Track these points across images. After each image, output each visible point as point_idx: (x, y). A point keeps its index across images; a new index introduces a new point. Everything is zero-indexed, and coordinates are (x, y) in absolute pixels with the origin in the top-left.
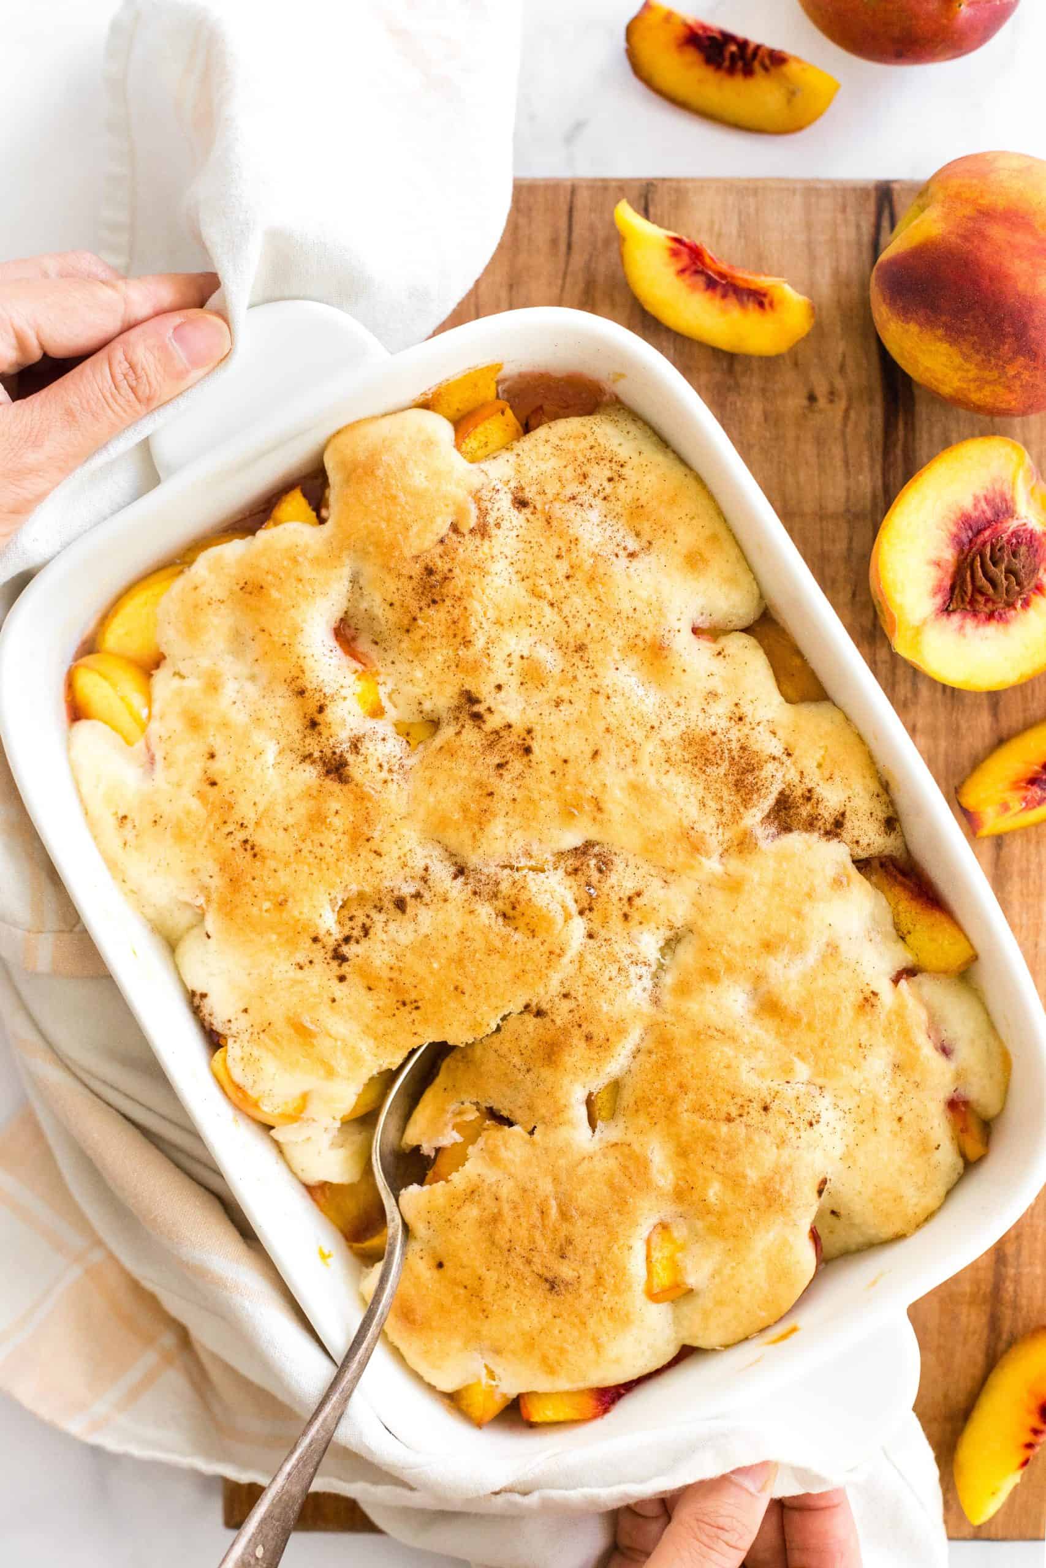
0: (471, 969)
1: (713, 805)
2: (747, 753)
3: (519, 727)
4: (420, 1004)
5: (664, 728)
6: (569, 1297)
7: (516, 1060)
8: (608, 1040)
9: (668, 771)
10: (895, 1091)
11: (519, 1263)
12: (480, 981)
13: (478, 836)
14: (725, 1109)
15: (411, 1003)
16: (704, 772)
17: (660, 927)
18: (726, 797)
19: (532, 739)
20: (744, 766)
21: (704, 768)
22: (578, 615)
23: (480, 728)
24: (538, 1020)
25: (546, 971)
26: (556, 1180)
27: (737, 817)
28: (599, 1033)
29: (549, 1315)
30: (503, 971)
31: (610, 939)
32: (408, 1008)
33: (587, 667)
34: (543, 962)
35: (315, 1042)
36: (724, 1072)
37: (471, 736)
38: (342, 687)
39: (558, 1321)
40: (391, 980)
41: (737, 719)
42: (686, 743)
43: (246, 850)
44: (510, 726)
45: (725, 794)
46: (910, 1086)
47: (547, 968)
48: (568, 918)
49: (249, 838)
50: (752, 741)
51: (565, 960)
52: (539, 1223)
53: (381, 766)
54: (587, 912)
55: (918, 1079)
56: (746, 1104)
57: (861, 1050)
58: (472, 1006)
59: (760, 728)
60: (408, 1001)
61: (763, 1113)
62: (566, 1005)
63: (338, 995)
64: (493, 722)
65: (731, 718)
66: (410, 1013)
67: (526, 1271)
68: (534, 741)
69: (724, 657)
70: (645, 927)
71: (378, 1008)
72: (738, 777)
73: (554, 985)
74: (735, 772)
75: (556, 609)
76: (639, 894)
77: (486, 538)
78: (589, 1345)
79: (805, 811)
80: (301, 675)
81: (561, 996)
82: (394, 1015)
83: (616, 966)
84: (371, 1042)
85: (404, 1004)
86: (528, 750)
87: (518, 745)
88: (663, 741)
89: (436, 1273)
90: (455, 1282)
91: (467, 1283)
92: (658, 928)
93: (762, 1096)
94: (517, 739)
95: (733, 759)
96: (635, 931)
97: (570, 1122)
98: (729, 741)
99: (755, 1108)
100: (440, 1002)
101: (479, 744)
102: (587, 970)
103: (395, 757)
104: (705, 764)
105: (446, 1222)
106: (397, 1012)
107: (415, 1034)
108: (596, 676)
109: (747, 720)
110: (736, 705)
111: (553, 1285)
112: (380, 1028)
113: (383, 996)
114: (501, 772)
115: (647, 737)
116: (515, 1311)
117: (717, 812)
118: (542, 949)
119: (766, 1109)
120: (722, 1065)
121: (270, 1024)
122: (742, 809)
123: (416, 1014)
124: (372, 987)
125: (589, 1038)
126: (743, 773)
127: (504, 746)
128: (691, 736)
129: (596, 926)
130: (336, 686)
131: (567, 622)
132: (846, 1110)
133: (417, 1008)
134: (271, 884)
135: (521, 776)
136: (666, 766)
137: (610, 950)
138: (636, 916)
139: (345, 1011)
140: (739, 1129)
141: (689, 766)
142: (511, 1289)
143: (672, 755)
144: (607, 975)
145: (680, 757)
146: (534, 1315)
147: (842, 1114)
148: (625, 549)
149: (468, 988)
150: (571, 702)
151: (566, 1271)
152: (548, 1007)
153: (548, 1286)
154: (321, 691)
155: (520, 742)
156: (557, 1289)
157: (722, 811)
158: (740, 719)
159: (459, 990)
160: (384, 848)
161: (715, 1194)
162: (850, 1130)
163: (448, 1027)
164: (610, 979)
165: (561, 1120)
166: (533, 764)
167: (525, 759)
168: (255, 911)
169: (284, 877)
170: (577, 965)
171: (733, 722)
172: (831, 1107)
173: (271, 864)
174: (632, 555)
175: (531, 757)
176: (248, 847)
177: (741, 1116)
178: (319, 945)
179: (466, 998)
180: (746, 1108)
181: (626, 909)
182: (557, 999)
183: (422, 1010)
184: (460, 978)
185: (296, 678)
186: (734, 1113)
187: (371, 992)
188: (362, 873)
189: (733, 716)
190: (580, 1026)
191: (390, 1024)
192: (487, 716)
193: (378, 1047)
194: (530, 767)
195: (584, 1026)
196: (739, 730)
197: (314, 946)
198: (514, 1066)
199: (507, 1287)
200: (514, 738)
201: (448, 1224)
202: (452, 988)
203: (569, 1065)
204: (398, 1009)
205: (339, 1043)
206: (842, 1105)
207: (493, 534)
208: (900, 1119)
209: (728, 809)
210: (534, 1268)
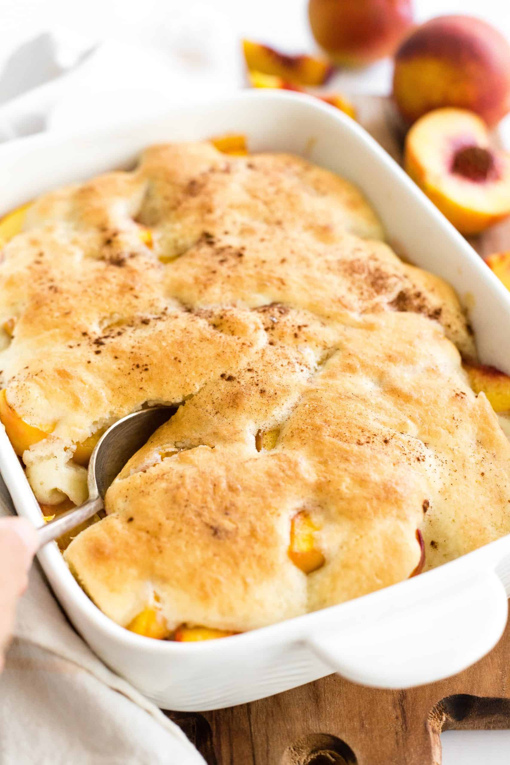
0: (187, 348)
1: (356, 290)
2: (379, 271)
3: (236, 247)
4: (149, 367)
6: (228, 542)
7: (209, 407)
8: (276, 394)
10: (479, 457)
11: (191, 515)
12: (193, 355)
13: (203, 291)
14: (356, 437)
15: (143, 366)
16: (352, 276)
17: (319, 345)
18: (365, 288)
19: (244, 251)
20: (377, 276)
21: (351, 274)
23: (212, 247)
24: (228, 383)
25: (239, 353)
26: (228, 470)
27: (372, 297)
28: (270, 391)
29: (210, 554)
30: (209, 351)
31: (284, 347)
32: (140, 370)
34: (238, 348)
35: (70, 381)
36: (358, 417)
37: (206, 250)
39: (217, 559)
40: (132, 353)
41: (373, 259)
42: (341, 263)
43: (51, 290)
44: (230, 247)
46: (488, 456)
47: (239, 352)
48: (257, 329)
49: (54, 285)
50: (382, 268)
51: (253, 350)
52: (211, 491)
54: (270, 330)
55: (494, 452)
56: (372, 436)
57: (454, 422)
58: (184, 371)
60: (141, 365)
61: (384, 444)
62: (250, 374)
63: (92, 360)
64: (220, 245)
66: (141, 373)
67: (197, 520)
70: (308, 344)
71: (119, 369)
72: (374, 280)
73: (243, 364)
74: (372, 278)
76: (305, 326)
77: (229, 174)
78: (239, 582)
79: (416, 302)
81: (246, 370)
82: (129, 374)
83: (287, 361)
84: (109, 392)
85: (138, 366)
86: (241, 255)
89: (126, 526)
90: (140, 529)
91: (150, 530)
92: (317, 346)
93: (383, 434)
94: (234, 251)
95: (371, 273)
96: (302, 345)
97: (243, 441)
98: (368, 265)
99: (379, 440)
100: (163, 366)
101: (210, 253)
102: (267, 358)
105: (140, 492)
106: (131, 372)
107: (141, 388)
109: (380, 261)
111: (215, 531)
112: (118, 383)
113: (124, 362)
114: (222, 263)
116: (184, 549)
117: (359, 294)
118: (238, 341)
119: (386, 441)
120: (356, 412)
121: (42, 371)
122: (375, 294)
123: (144, 375)
124: (118, 357)
125: (262, 392)
126: (376, 279)
127: (226, 254)
128: (344, 261)
129: (275, 339)
132: (444, 462)
133: (146, 370)
134: (63, 304)
135: (235, 266)
137: (283, 351)
138: (302, 337)
139: (95, 370)
140: (366, 450)
141: (342, 272)
142: (183, 534)
143: (331, 267)
144: (280, 363)
145: (336, 268)
146: (198, 553)
147: (441, 463)
149: (184, 359)
151: (227, 524)
152: (236, 375)
153: (212, 531)
155: (236, 252)
156: (219, 534)
157: (362, 293)
158: (375, 260)
159: (178, 360)
160: (141, 295)
161: (347, 488)
162: (446, 474)
163: (165, 385)
164: (282, 365)
165: (237, 438)
166: (243, 261)
167: (238, 259)
168: (48, 318)
169: (72, 302)
170: (260, 355)
171: (371, 259)
172: (433, 456)
173: (65, 295)
175: (243, 258)
176: (53, 289)
177: (368, 442)
178: (87, 337)
179: (181, 365)
180: (371, 439)
181: (296, 331)
182: (243, 371)
183: (149, 372)
184: (179, 352)
185: (102, 225)
186: (363, 440)
187: (117, 360)
188: (124, 306)
190: (257, 385)
191: (125, 381)
192: (217, 243)
193: (113, 396)
194: (241, 262)
195: (260, 385)
196: (375, 263)
197: (83, 338)
198: (207, 411)
199: (180, 531)
200: (232, 251)
201: (142, 494)
202: (173, 358)
203: (247, 407)
204: (133, 369)
205: (87, 386)
206: (441, 456)
208: (483, 474)
209: (366, 293)
210: (203, 519)
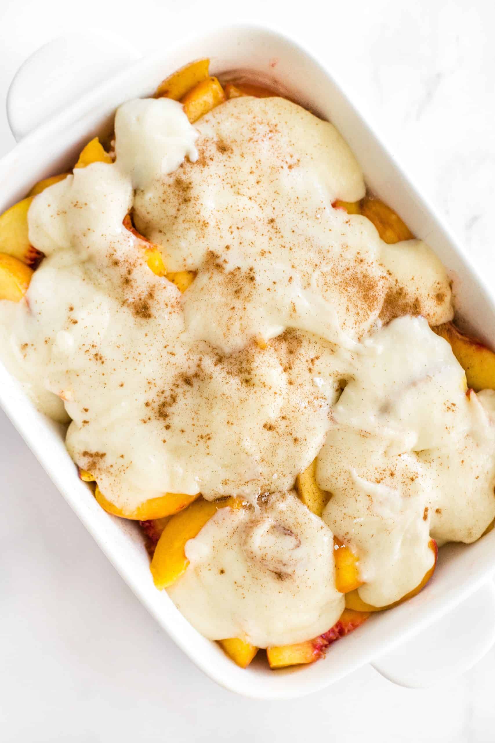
1: (353, 310)
2: (368, 279)
3: (245, 269)
4: (210, 436)
5: (322, 265)
9: (327, 290)
15: (206, 436)
16: (346, 290)
18: (360, 306)
19: (254, 273)
20: (367, 286)
21: (346, 288)
22: (267, 203)
23: (221, 272)
24: (270, 432)
27: (367, 317)
28: (301, 437)
32: (204, 440)
33: (276, 232)
37: (218, 278)
38: (138, 258)
40: (194, 425)
41: (359, 261)
42: (335, 274)
43: (97, 360)
44: (239, 268)
45: (359, 303)
49: (98, 352)
50: (369, 272)
53: (166, 305)
54: (288, 370)
59: (373, 265)
60: (204, 435)
62: (284, 423)
63: (166, 438)
64: (229, 267)
65: (356, 261)
66: (206, 442)
68: (255, 274)
69: (349, 225)
71: (188, 442)
72: (365, 293)
74: (363, 290)
75: (253, 200)
76: (317, 359)
77: (206, 166)
80: (115, 253)
81: (281, 417)
82: (197, 445)
85: (202, 437)
86: (252, 279)
87: (246, 277)
88: (322, 272)
89: (218, 576)
94: (245, 274)
95: (360, 283)
96: (316, 378)
98: (356, 273)
101: (223, 281)
103: (173, 297)
104: (346, 286)
106: (198, 442)
107: (208, 454)
108: (282, 237)
109: (366, 262)
110: (358, 253)
113: (190, 435)
114: (238, 295)
115: (314, 271)
117: (356, 315)
122: (369, 312)
123: (209, 443)
125: (296, 440)
126: (367, 291)
127: (238, 279)
128: (336, 270)
129: (293, 378)
130: (135, 258)
131: (261, 207)
133: (209, 438)
135: (250, 294)
136: (326, 287)
138: (315, 370)
141: (338, 286)
143: (327, 281)
145: (332, 282)
148: (287, 162)
150: (270, 252)
152: (274, 423)
153: (277, 576)
154: (127, 261)
155: (248, 275)
156: (282, 577)
157: (358, 314)
158: (362, 261)
159: (230, 423)
160: (175, 350)
166: (256, 286)
167: (252, 284)
171: (357, 263)
173: (112, 366)
174: (290, 167)
175: (255, 282)
176: (98, 357)
178: (150, 408)
181: (311, 366)
182: (279, 420)
183: (212, 440)
185: (112, 255)
187: (184, 433)
188: (165, 365)
189: (357, 259)
190: (291, 434)
192: (224, 265)
194: (255, 288)
195: (293, 434)
196: (362, 267)
200: (243, 274)
207: (210, 164)
209: (361, 312)
